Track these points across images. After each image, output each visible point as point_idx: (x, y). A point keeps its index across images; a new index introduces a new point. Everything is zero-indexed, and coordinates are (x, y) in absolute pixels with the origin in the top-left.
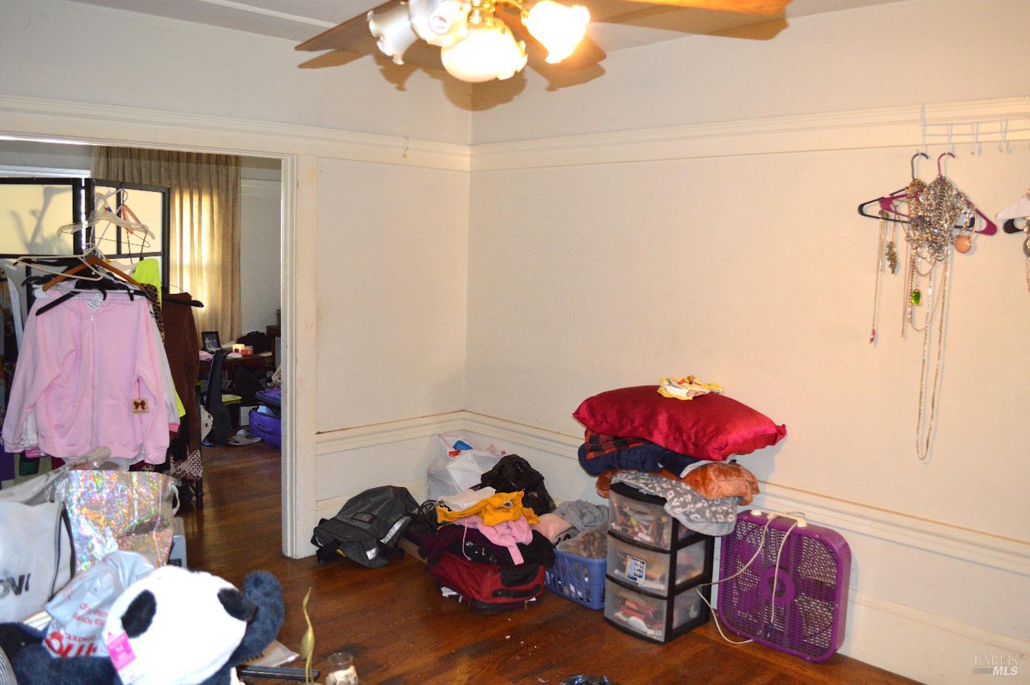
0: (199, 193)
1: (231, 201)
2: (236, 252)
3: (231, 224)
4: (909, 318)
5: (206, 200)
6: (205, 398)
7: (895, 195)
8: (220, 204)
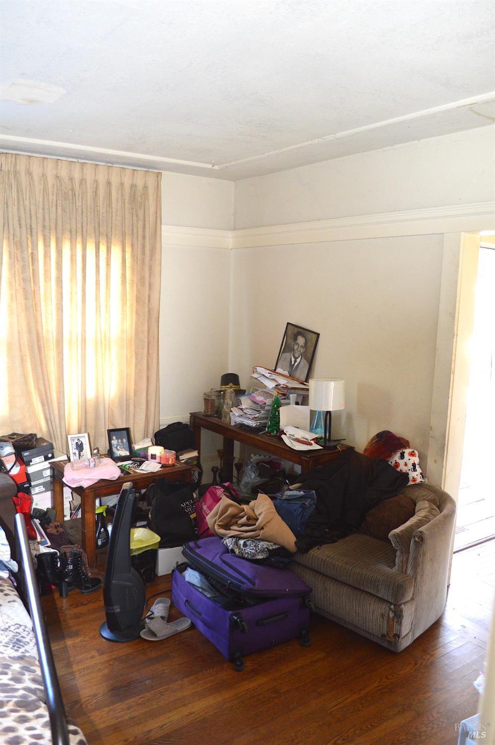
0: (107, 242)
1: (147, 252)
2: (154, 321)
3: (147, 283)
5: (116, 251)
6: (110, 528)
8: (133, 256)
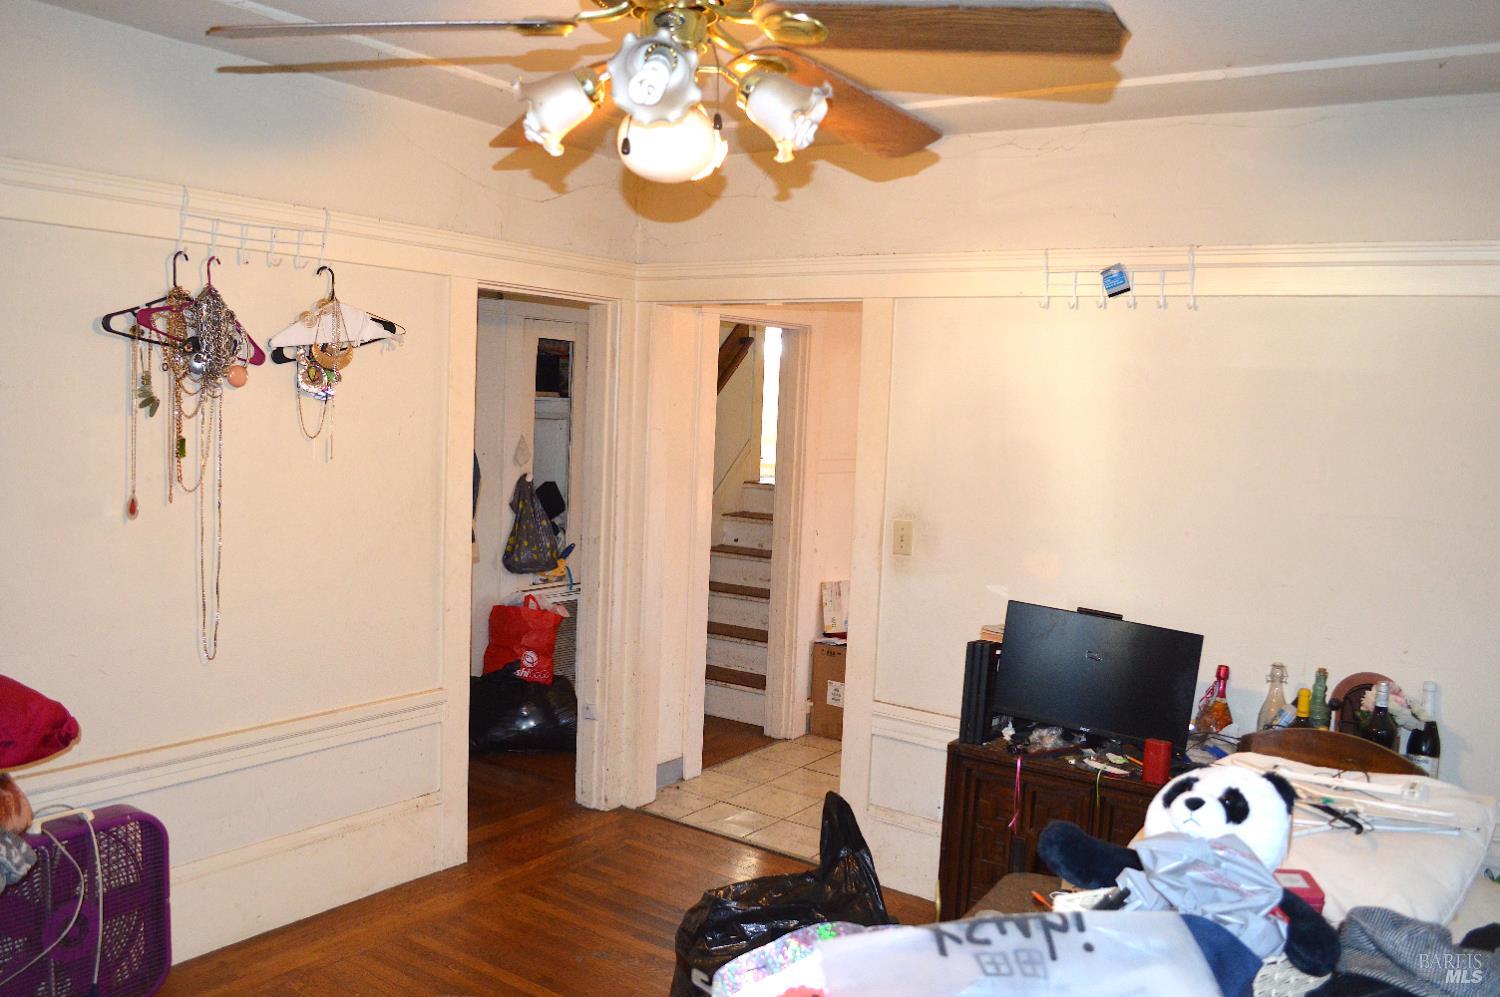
4: (175, 477)
7: (154, 306)
